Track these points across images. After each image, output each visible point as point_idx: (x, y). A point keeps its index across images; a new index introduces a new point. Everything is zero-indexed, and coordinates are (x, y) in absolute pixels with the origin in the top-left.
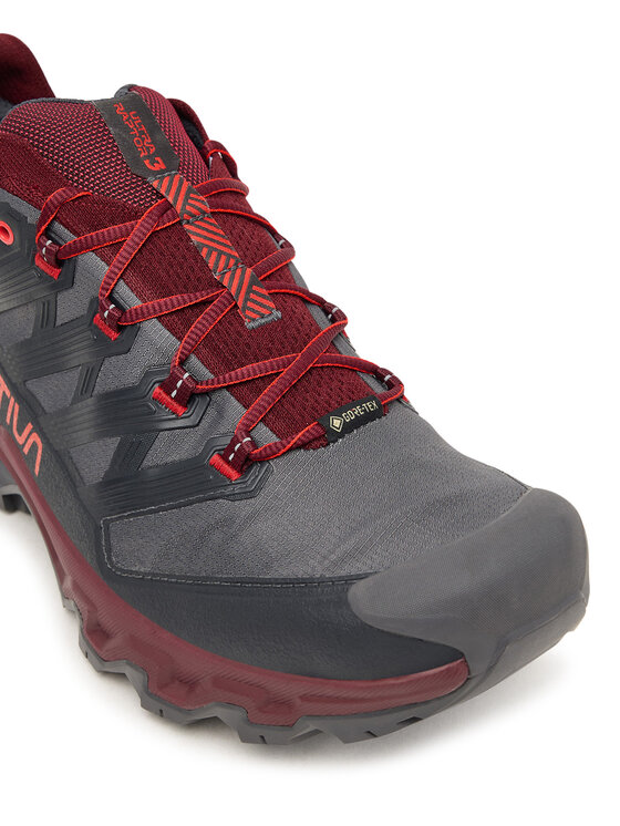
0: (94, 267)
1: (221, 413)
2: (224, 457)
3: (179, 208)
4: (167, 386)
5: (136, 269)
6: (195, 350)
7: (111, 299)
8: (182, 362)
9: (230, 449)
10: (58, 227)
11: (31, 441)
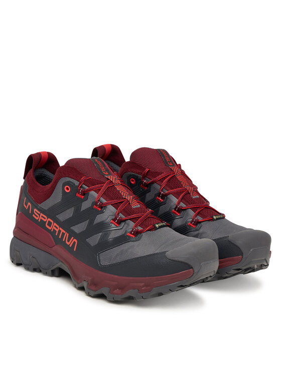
0: (94, 194)
1: (128, 225)
2: (131, 233)
3: (114, 182)
4: (114, 220)
5: (105, 195)
6: (121, 212)
7: (99, 201)
8: (118, 214)
9: (132, 231)
10: (84, 186)
11: (73, 241)
